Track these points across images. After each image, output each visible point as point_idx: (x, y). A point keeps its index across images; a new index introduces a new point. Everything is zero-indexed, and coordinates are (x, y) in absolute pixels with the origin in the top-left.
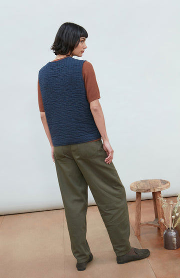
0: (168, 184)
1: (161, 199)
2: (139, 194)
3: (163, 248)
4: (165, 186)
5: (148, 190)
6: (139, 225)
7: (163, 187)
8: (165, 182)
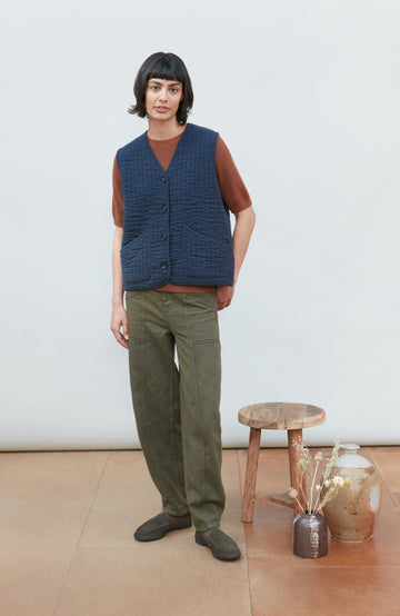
0: (319, 416)
1: (299, 447)
2: (255, 433)
3: (291, 552)
4: (313, 418)
5: (272, 425)
6: (249, 498)
7: (306, 420)
8: (314, 411)
